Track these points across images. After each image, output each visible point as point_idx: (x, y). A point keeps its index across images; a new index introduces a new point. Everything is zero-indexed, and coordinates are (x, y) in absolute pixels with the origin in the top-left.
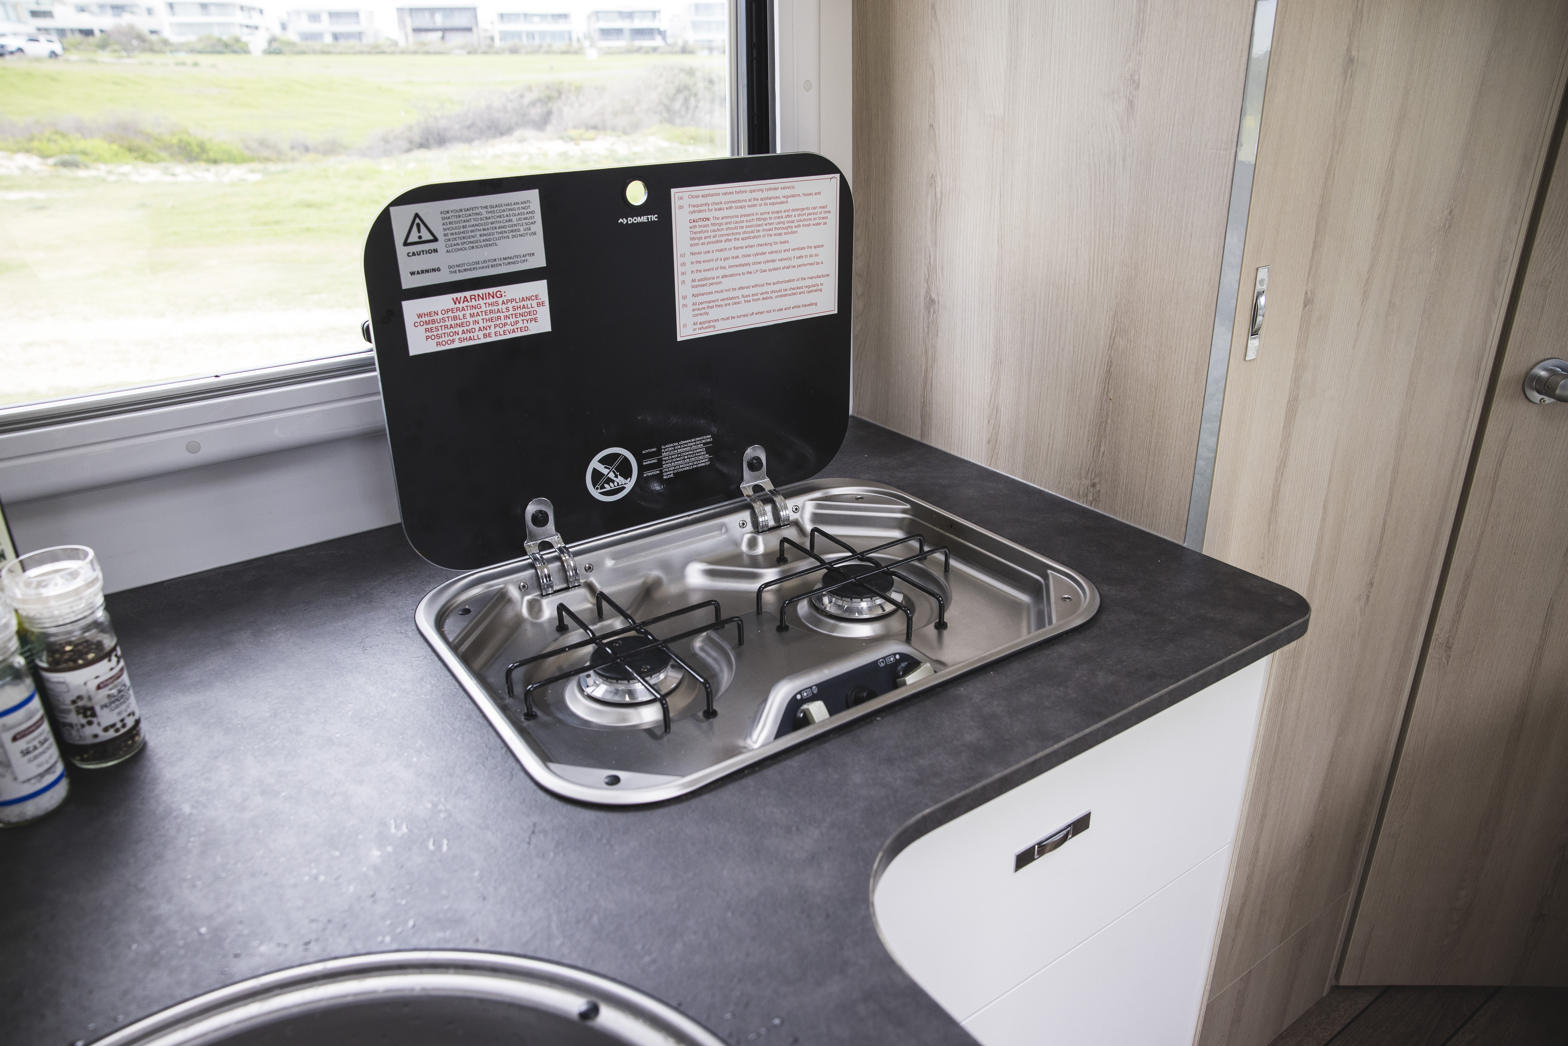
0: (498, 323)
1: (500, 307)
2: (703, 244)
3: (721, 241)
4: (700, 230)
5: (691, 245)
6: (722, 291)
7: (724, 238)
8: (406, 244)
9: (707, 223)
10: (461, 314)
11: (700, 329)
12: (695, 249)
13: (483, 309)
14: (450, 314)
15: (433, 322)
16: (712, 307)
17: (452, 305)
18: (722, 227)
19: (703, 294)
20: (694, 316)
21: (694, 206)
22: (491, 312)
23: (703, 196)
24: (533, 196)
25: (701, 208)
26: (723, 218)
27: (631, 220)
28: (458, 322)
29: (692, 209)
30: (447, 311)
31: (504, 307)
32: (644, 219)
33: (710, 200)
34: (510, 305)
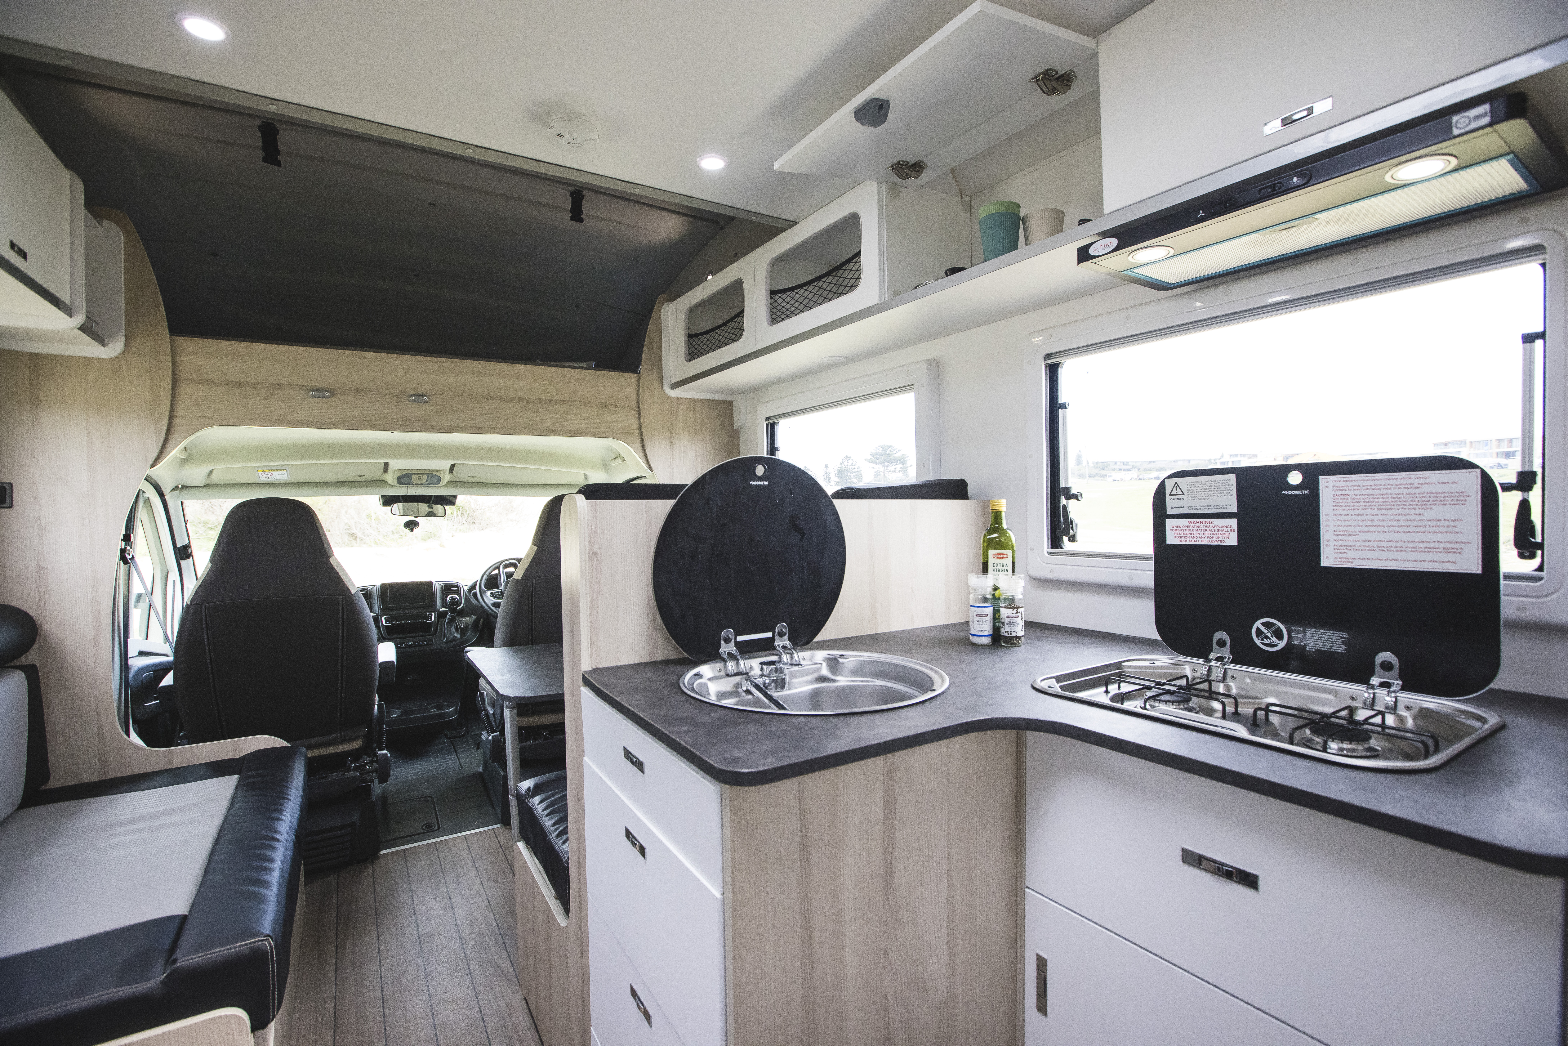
0: (1209, 536)
1: (1211, 529)
2: (1343, 510)
3: (1359, 509)
4: (1341, 501)
5: (1334, 510)
6: (1359, 541)
7: (1361, 508)
8: (1170, 495)
9: (1347, 497)
10: (1191, 529)
11: (1340, 562)
12: (1336, 512)
13: (1202, 528)
14: (1186, 528)
15: (1178, 530)
16: (1350, 550)
17: (1187, 524)
18: (1359, 501)
19: (1343, 541)
20: (1335, 553)
21: (1337, 487)
22: (1206, 530)
23: (1344, 481)
24: (1233, 477)
25: (1342, 488)
26: (1360, 495)
27: (1290, 492)
28: (1190, 532)
29: (1335, 488)
30: (1185, 526)
31: (1213, 529)
32: (1299, 492)
33: (1349, 484)
34: (1216, 528)
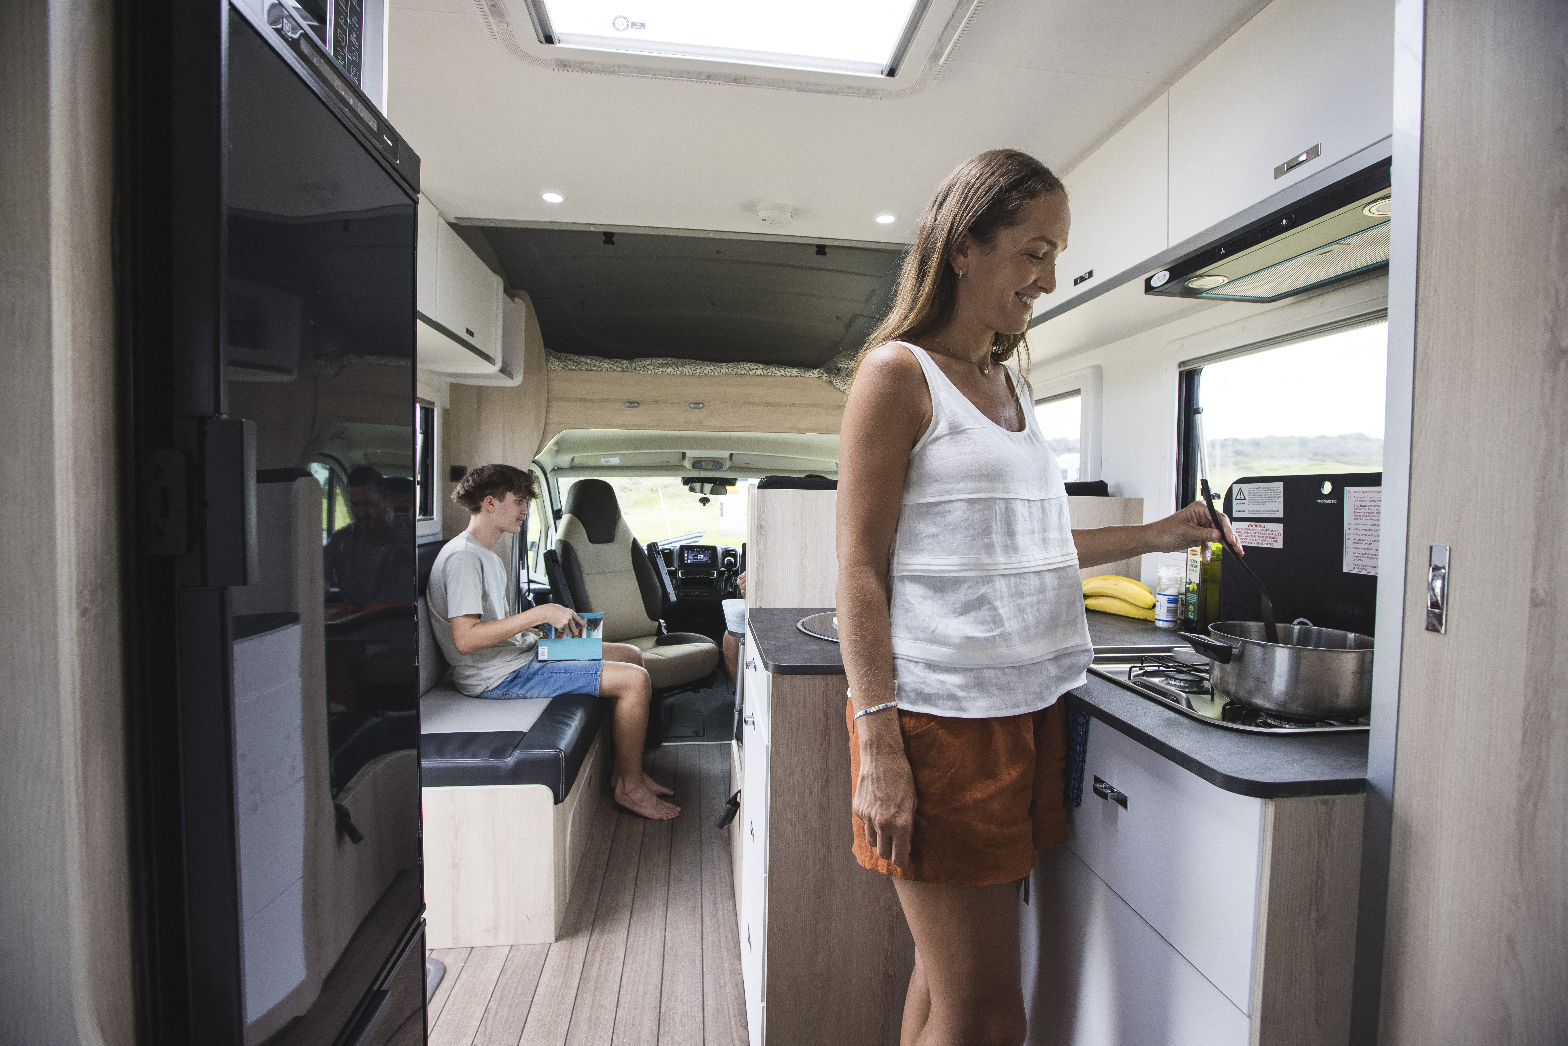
0: (1262, 539)
1: (1264, 532)
2: (1361, 519)
3: (1373, 520)
4: (1360, 511)
5: (1355, 519)
6: (1372, 549)
7: (1375, 518)
8: (1236, 499)
9: (1364, 508)
10: (1250, 531)
11: (1357, 568)
12: (1356, 522)
13: (1258, 531)
14: (1246, 531)
15: (1241, 532)
16: (1365, 557)
17: (1247, 527)
18: (1374, 511)
19: (1360, 549)
20: (1354, 560)
21: (1357, 497)
22: (1261, 533)
23: (1363, 492)
24: (1281, 485)
25: (1361, 499)
26: (1374, 506)
27: (1323, 501)
28: (1249, 535)
29: (1356, 499)
30: (1246, 529)
31: (1265, 532)
32: (1329, 501)
33: (1367, 495)
34: (1268, 532)
